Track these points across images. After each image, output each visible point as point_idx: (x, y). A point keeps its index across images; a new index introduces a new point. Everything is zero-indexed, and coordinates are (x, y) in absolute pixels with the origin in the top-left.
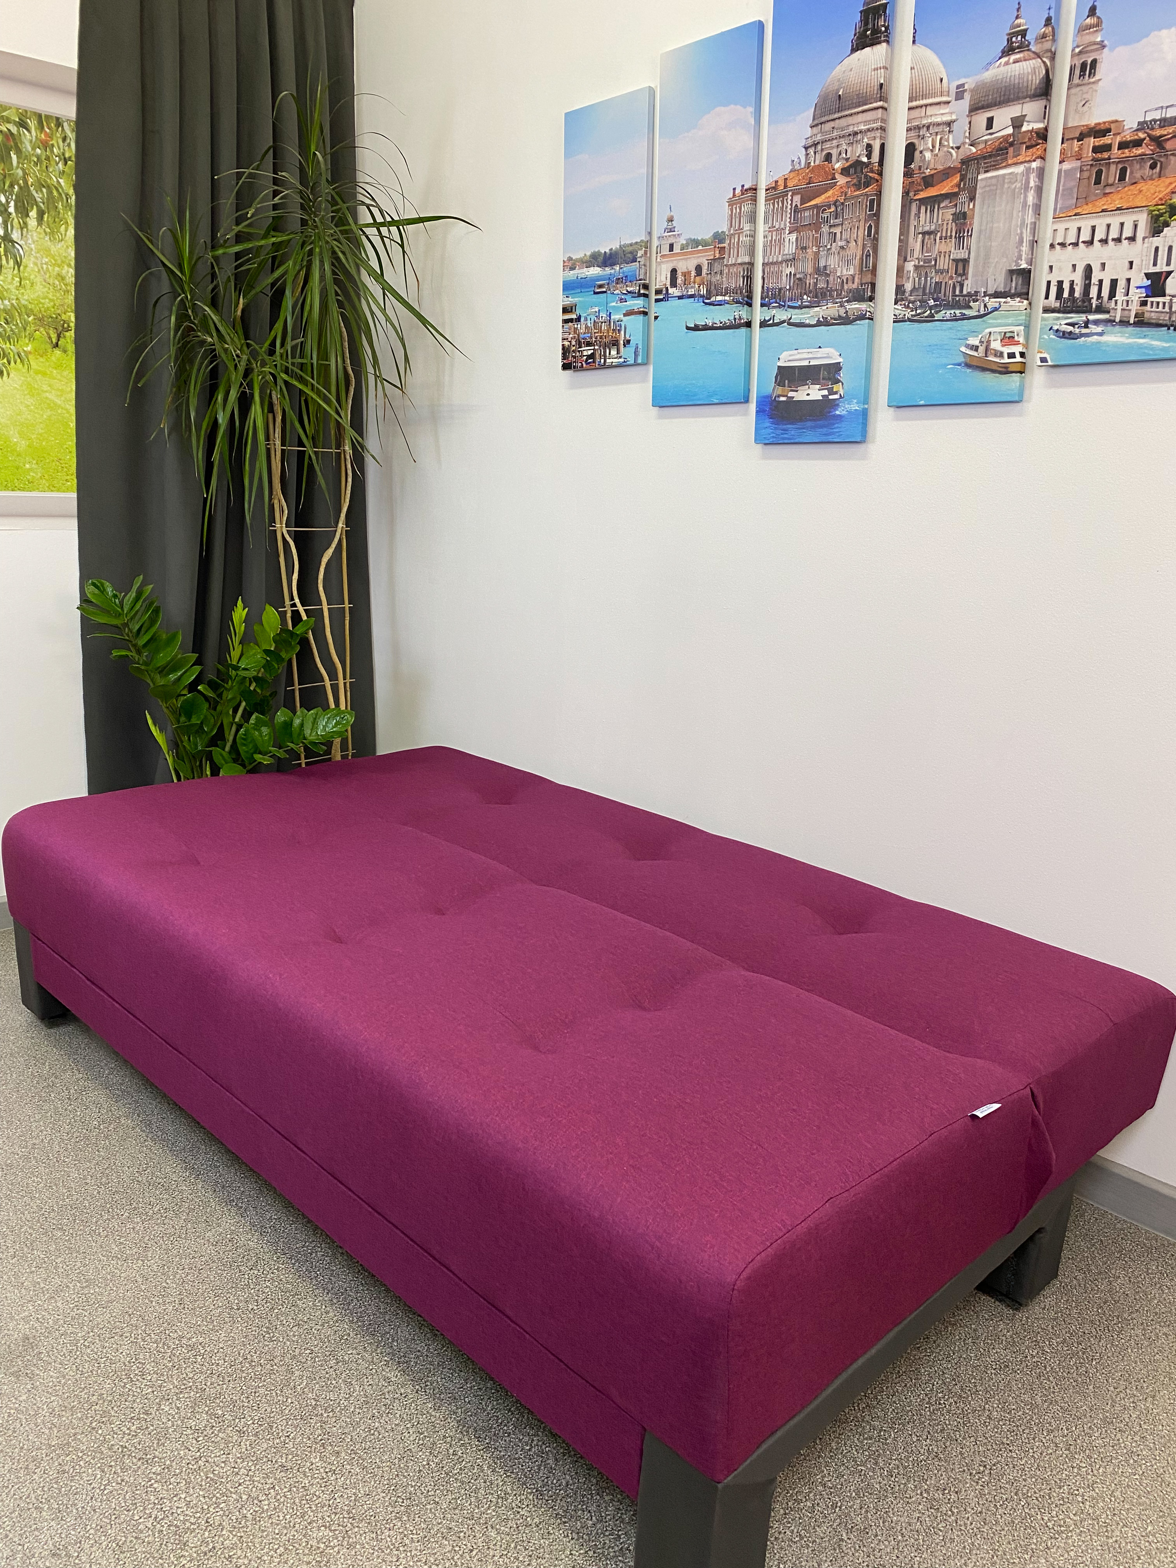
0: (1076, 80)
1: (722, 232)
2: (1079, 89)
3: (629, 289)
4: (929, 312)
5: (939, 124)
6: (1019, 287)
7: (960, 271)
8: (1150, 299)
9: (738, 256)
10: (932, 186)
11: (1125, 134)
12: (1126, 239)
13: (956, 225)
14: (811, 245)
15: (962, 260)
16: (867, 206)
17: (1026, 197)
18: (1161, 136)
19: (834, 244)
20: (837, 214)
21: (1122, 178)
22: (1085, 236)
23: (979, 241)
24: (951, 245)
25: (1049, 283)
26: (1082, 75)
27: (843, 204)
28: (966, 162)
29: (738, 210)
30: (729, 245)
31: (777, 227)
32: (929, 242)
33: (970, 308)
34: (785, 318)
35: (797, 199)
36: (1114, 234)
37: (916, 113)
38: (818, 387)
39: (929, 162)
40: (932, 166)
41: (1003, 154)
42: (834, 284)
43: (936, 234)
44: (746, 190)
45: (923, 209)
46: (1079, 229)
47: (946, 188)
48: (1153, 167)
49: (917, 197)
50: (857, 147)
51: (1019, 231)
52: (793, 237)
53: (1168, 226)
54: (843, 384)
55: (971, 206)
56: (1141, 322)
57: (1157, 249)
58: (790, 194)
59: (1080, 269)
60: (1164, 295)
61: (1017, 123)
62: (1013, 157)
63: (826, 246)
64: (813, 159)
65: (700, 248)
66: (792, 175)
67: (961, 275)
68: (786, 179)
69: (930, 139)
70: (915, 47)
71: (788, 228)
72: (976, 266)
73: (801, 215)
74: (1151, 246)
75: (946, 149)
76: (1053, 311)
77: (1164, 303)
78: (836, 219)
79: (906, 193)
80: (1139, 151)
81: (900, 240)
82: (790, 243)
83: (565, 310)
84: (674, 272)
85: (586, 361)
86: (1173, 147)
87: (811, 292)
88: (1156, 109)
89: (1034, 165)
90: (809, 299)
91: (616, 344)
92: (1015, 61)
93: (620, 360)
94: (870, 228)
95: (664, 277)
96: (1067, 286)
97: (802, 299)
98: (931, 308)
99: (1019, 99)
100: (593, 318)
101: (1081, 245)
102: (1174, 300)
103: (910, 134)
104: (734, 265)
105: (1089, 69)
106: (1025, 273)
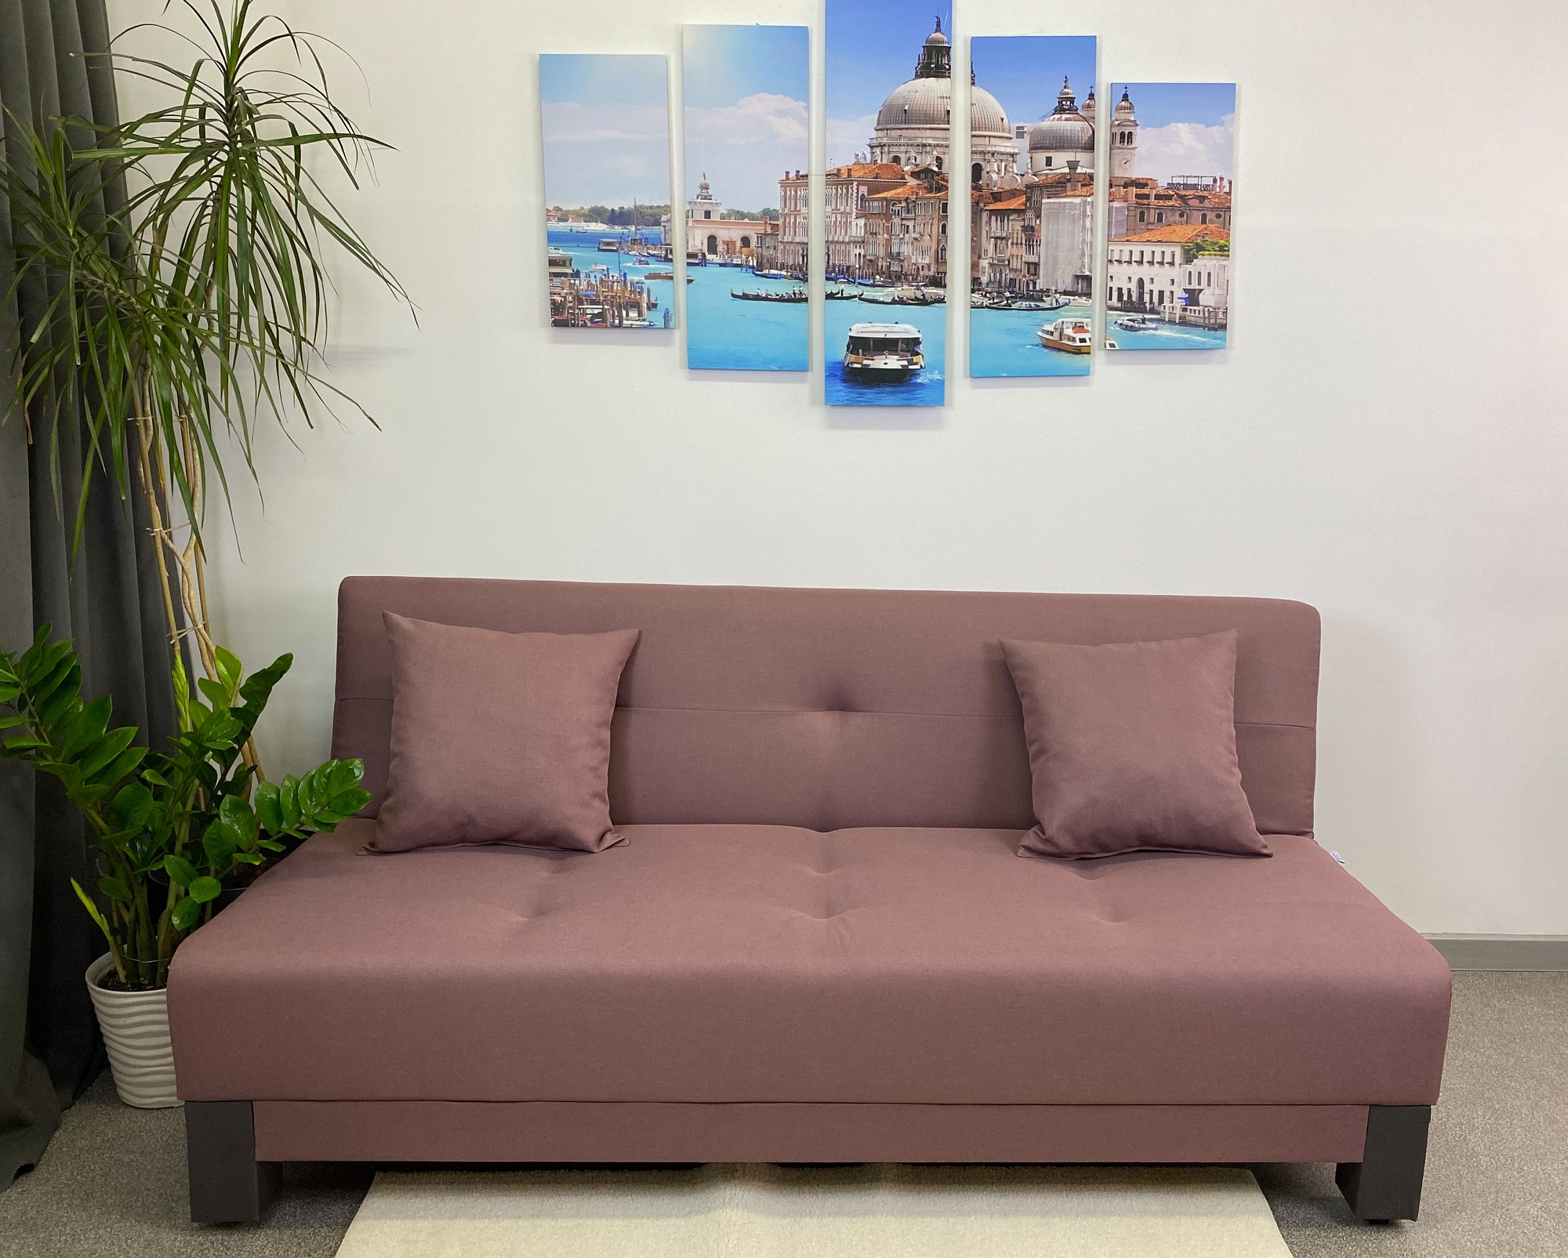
0: (1118, 144)
1: (774, 210)
2: (1120, 151)
3: (651, 252)
4: (1005, 302)
5: (1003, 154)
6: (1084, 288)
8: (1189, 307)
9: (795, 235)
10: (1000, 201)
11: (1160, 189)
12: (1167, 263)
13: (1025, 235)
14: (881, 232)
15: (1033, 263)
16: (939, 208)
17: (1084, 222)
18: (1185, 196)
19: (907, 235)
20: (908, 210)
21: (1160, 220)
22: (1136, 257)
23: (1047, 250)
24: (1022, 250)
25: (1111, 288)
26: (1122, 141)
27: (914, 201)
28: (1030, 187)
29: (793, 193)
30: (784, 223)
31: (842, 210)
32: (1002, 246)
33: (1044, 301)
34: (855, 293)
35: (864, 189)
36: (1158, 258)
37: (977, 141)
38: (896, 357)
39: (996, 182)
40: (999, 185)
41: (1062, 187)
42: (909, 269)
43: (1008, 240)
44: (802, 176)
45: (994, 218)
46: (1131, 252)
47: (1014, 204)
48: (1181, 215)
49: (986, 208)
50: (926, 158)
51: (1081, 247)
52: (861, 222)
53: (1197, 258)
54: (923, 357)
55: (1038, 222)
56: (1183, 322)
57: (1190, 273)
58: (856, 183)
59: (1135, 281)
60: (1199, 306)
61: (1073, 165)
62: (1072, 190)
63: (899, 235)
64: (880, 158)
65: (746, 220)
66: (856, 167)
67: (1032, 275)
68: (849, 170)
69: (996, 164)
70: (973, 87)
71: (854, 214)
72: (1045, 269)
73: (869, 204)
74: (1186, 271)
75: (1011, 174)
76: (1116, 309)
77: (1199, 311)
78: (908, 213)
79: (975, 204)
80: (1170, 203)
81: (972, 240)
82: (858, 227)
83: (553, 262)
84: (712, 239)
85: (591, 320)
86: (1194, 205)
87: (883, 273)
88: (1180, 177)
89: (1089, 199)
90: (882, 279)
91: (636, 305)
92: (1067, 120)
93: (643, 323)
94: (944, 227)
95: (699, 243)
96: (1125, 292)
97: (874, 279)
98: (1007, 299)
99: (1071, 148)
100: (599, 276)
101: (1134, 263)
102: (1206, 309)
103: (975, 156)
104: (791, 243)
105: (1127, 138)
106: (1088, 279)
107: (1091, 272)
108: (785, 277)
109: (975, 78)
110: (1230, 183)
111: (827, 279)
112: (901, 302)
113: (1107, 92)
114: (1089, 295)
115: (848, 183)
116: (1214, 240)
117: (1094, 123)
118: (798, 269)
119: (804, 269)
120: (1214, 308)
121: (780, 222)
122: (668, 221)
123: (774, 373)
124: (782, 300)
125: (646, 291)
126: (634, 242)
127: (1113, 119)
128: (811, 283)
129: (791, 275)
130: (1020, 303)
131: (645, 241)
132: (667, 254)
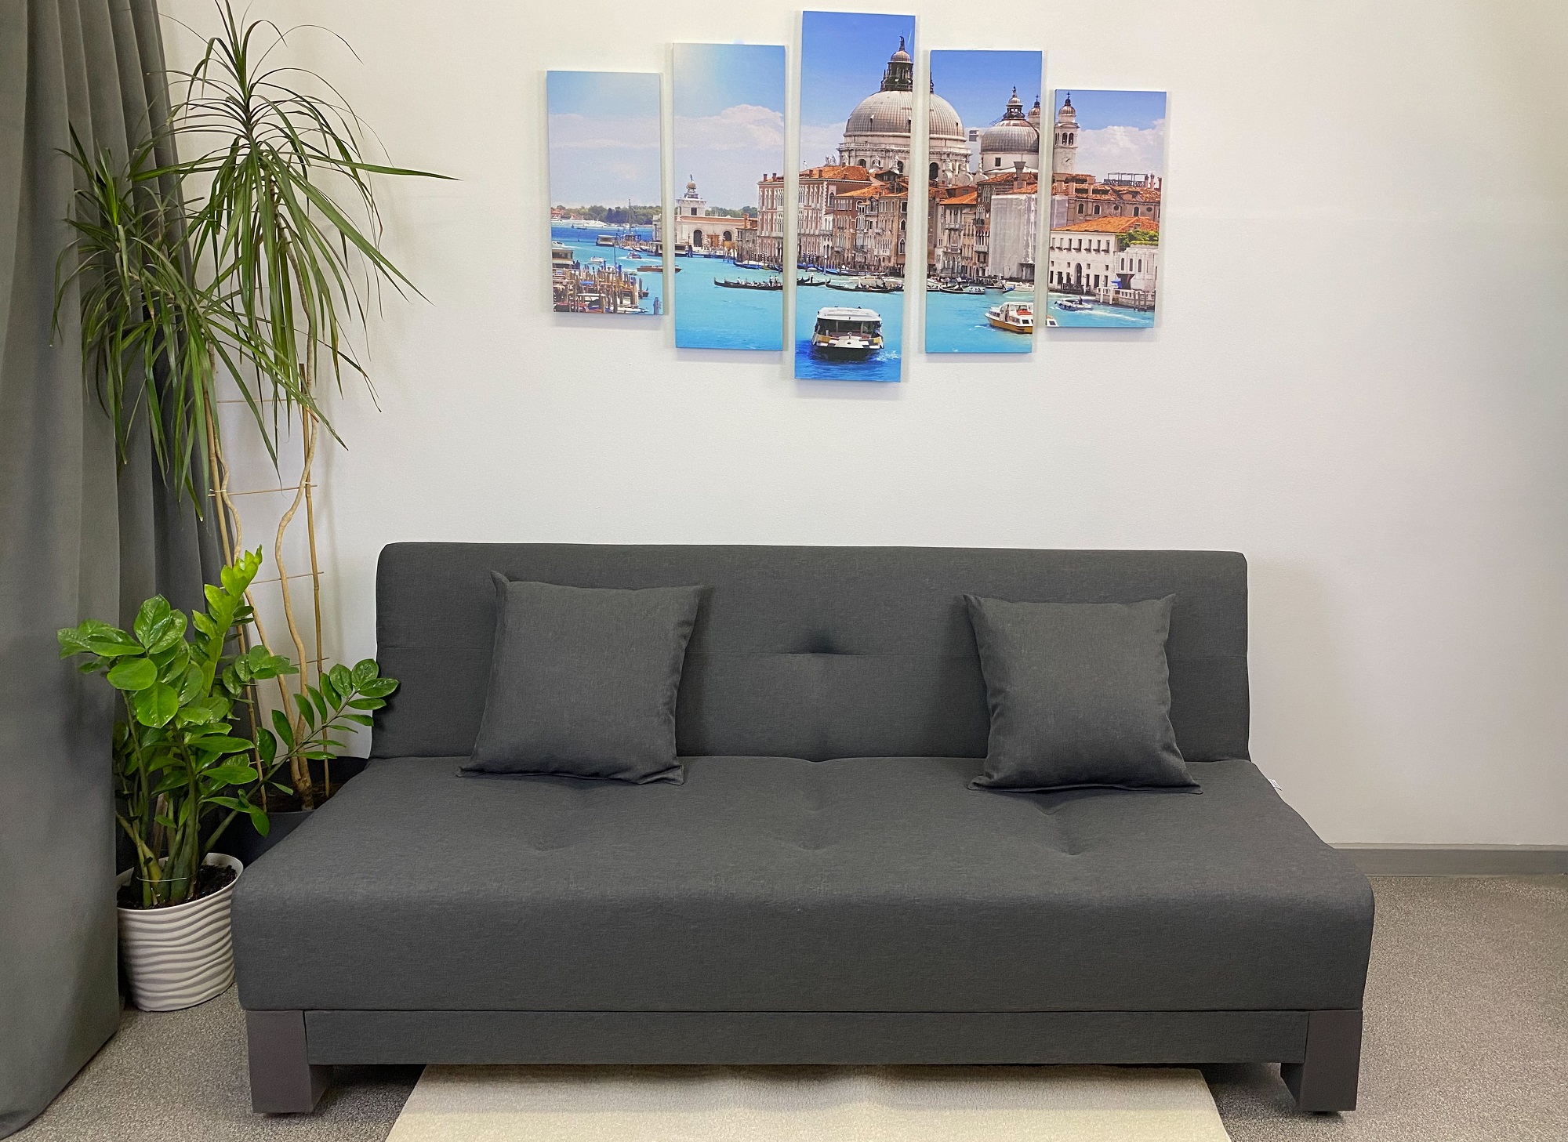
0: (1060, 144)
1: (753, 208)
2: (1062, 150)
3: (643, 247)
4: (957, 286)
5: (957, 155)
6: (1028, 275)
7: (982, 259)
8: (1121, 290)
9: (772, 230)
10: (955, 197)
11: (1098, 184)
12: (1103, 251)
13: (976, 227)
14: (848, 227)
15: (982, 252)
16: (900, 206)
17: (1029, 216)
18: (1120, 191)
19: (870, 230)
20: (872, 208)
21: (1097, 211)
22: (1075, 245)
23: (995, 241)
24: (973, 240)
25: (1052, 272)
26: (1064, 141)
27: (877, 200)
28: (981, 185)
29: (770, 193)
30: (762, 219)
31: (813, 206)
32: (955, 236)
34: (824, 280)
35: (833, 189)
36: (1094, 246)
37: (935, 143)
38: (859, 337)
39: (951, 179)
40: (954, 182)
41: (1009, 185)
42: (871, 260)
43: (960, 231)
44: (778, 178)
45: (948, 212)
46: (1070, 240)
47: (967, 199)
48: (1116, 208)
49: (941, 202)
50: (889, 162)
51: (1025, 238)
52: (830, 218)
53: (1129, 246)
55: (988, 216)
56: (1116, 304)
57: (1123, 259)
58: (826, 183)
59: (1073, 266)
60: (1130, 289)
61: (1019, 166)
62: (1018, 188)
63: (863, 230)
64: (847, 161)
65: (729, 217)
66: (827, 169)
67: (982, 262)
68: (820, 171)
69: (951, 164)
70: (932, 95)
71: (824, 211)
72: (993, 258)
73: (837, 202)
74: (1119, 258)
75: (964, 173)
76: (1057, 291)
77: (1131, 294)
78: (872, 211)
79: (932, 199)
80: (1107, 197)
81: (929, 230)
82: (827, 222)
83: (556, 255)
84: (698, 233)
85: (589, 306)
86: (1128, 199)
87: (849, 263)
88: (1115, 174)
89: (1033, 196)
90: (847, 269)
91: (629, 294)
92: (1015, 125)
93: (635, 310)
94: (904, 224)
95: (686, 236)
96: (1064, 276)
97: (841, 268)
98: (959, 283)
99: (1019, 150)
100: (596, 267)
101: (1073, 250)
102: (1137, 292)
103: (933, 157)
104: (769, 237)
105: (1069, 139)
106: (1032, 267)
107: (1034, 261)
108: (762, 268)
109: (934, 87)
110: (1160, 180)
111: (799, 267)
112: (864, 289)
113: (1050, 99)
114: (1032, 281)
115: (819, 183)
116: (1145, 231)
117: (1039, 128)
118: (774, 260)
119: (780, 260)
120: (1144, 292)
121: (758, 219)
122: (659, 220)
123: (752, 352)
124: (759, 287)
125: (638, 281)
126: (628, 237)
127: (1057, 121)
128: (787, 272)
129: (768, 266)
130: (970, 287)
131: (638, 238)
132: (657, 249)
